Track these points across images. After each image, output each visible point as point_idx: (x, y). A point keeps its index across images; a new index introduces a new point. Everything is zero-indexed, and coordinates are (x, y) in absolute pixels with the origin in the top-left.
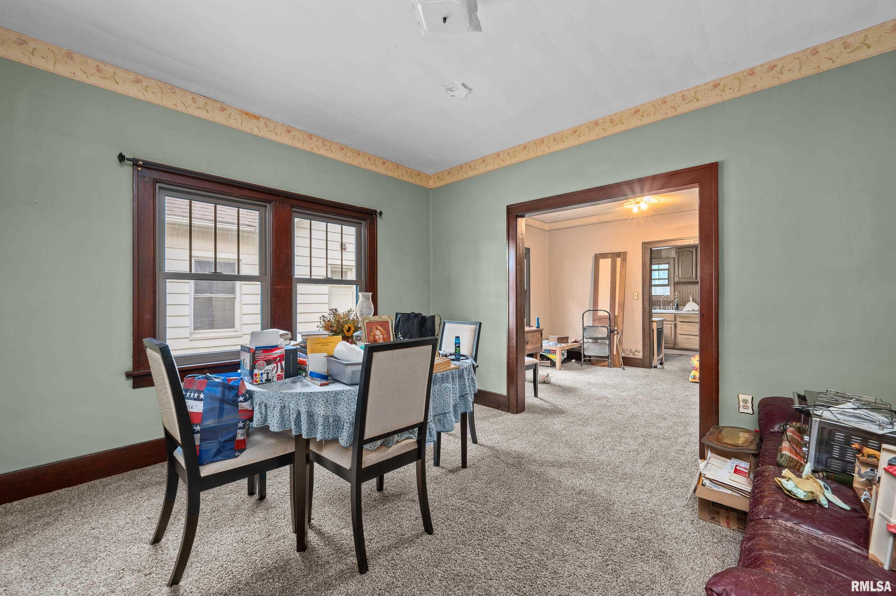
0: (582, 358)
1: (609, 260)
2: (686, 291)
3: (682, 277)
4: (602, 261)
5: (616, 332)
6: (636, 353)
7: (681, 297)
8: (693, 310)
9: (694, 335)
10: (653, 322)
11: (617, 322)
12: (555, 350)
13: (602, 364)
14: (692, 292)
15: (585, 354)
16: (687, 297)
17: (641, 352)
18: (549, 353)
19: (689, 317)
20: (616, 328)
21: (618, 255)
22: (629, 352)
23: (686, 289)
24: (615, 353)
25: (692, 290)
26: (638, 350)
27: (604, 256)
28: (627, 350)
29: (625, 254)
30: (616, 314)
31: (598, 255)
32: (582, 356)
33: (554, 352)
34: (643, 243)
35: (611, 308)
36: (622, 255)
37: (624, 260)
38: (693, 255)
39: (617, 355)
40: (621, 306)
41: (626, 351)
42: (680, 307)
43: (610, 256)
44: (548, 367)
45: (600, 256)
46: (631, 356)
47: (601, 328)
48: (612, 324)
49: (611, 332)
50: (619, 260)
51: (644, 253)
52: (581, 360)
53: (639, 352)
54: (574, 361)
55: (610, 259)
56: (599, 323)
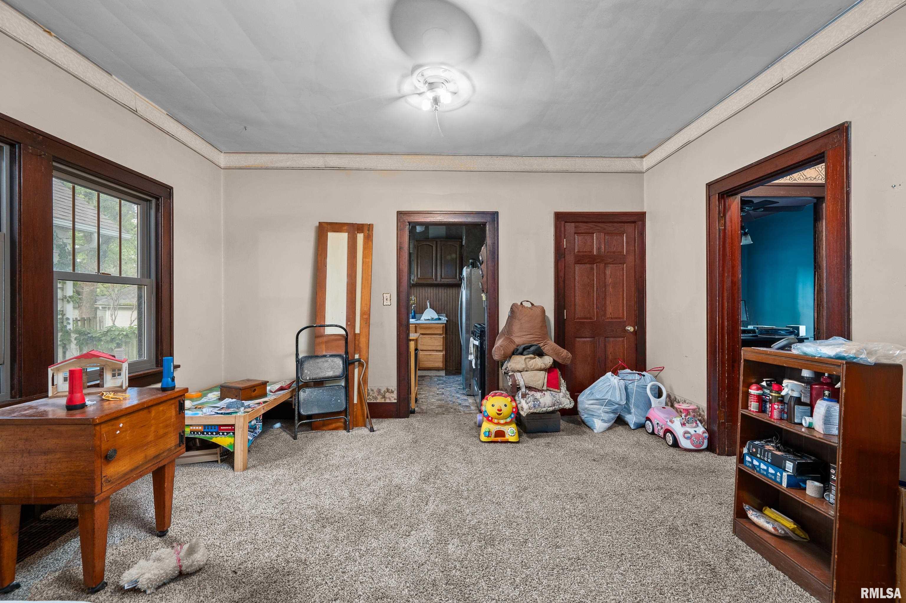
0: (296, 422)
1: (344, 237)
2: (424, 295)
3: (421, 277)
4: (332, 236)
5: (357, 363)
6: (387, 395)
7: (418, 302)
8: (432, 319)
9: (437, 351)
10: (411, 340)
11: (358, 346)
12: (233, 425)
13: (334, 425)
14: (429, 297)
15: (303, 412)
16: (424, 304)
17: (396, 392)
18: (217, 433)
19: (432, 328)
20: (357, 356)
21: (359, 228)
22: (376, 394)
23: (424, 293)
24: (355, 401)
25: (429, 295)
26: (390, 388)
27: (337, 227)
28: (372, 390)
29: (370, 227)
30: (357, 331)
31: (325, 225)
32: (296, 418)
33: (230, 429)
34: (399, 213)
35: (348, 320)
36: (366, 229)
37: (369, 239)
38: (432, 251)
39: (359, 405)
40: (365, 317)
41: (371, 393)
42: (417, 315)
43: (345, 228)
44: (216, 464)
45: (329, 227)
46: (380, 400)
47: (331, 359)
48: (351, 349)
49: (348, 363)
50: (360, 237)
51: (399, 229)
52: (293, 424)
53: (392, 392)
54: (278, 425)
55: (347, 233)
56: (327, 349)
